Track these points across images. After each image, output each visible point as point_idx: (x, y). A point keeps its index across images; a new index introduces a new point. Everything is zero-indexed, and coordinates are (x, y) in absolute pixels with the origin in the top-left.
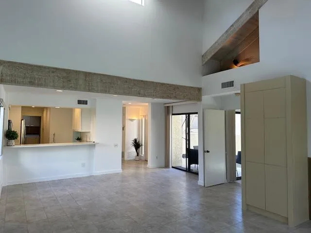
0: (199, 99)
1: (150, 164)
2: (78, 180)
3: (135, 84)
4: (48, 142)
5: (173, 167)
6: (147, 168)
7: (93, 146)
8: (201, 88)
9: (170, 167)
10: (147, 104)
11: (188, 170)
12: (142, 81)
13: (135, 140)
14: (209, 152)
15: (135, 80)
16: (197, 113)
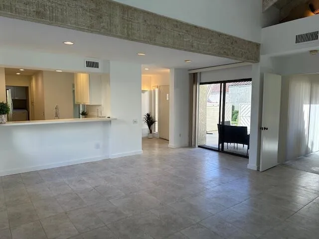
0: (256, 60)
1: (172, 143)
2: (93, 165)
3: (187, 31)
4: (43, 119)
5: (199, 147)
6: (168, 148)
7: (108, 122)
8: (260, 44)
9: (197, 146)
10: (169, 70)
11: (221, 150)
12: (196, 27)
13: (148, 115)
14: (267, 129)
15: (187, 25)
16: (250, 80)
